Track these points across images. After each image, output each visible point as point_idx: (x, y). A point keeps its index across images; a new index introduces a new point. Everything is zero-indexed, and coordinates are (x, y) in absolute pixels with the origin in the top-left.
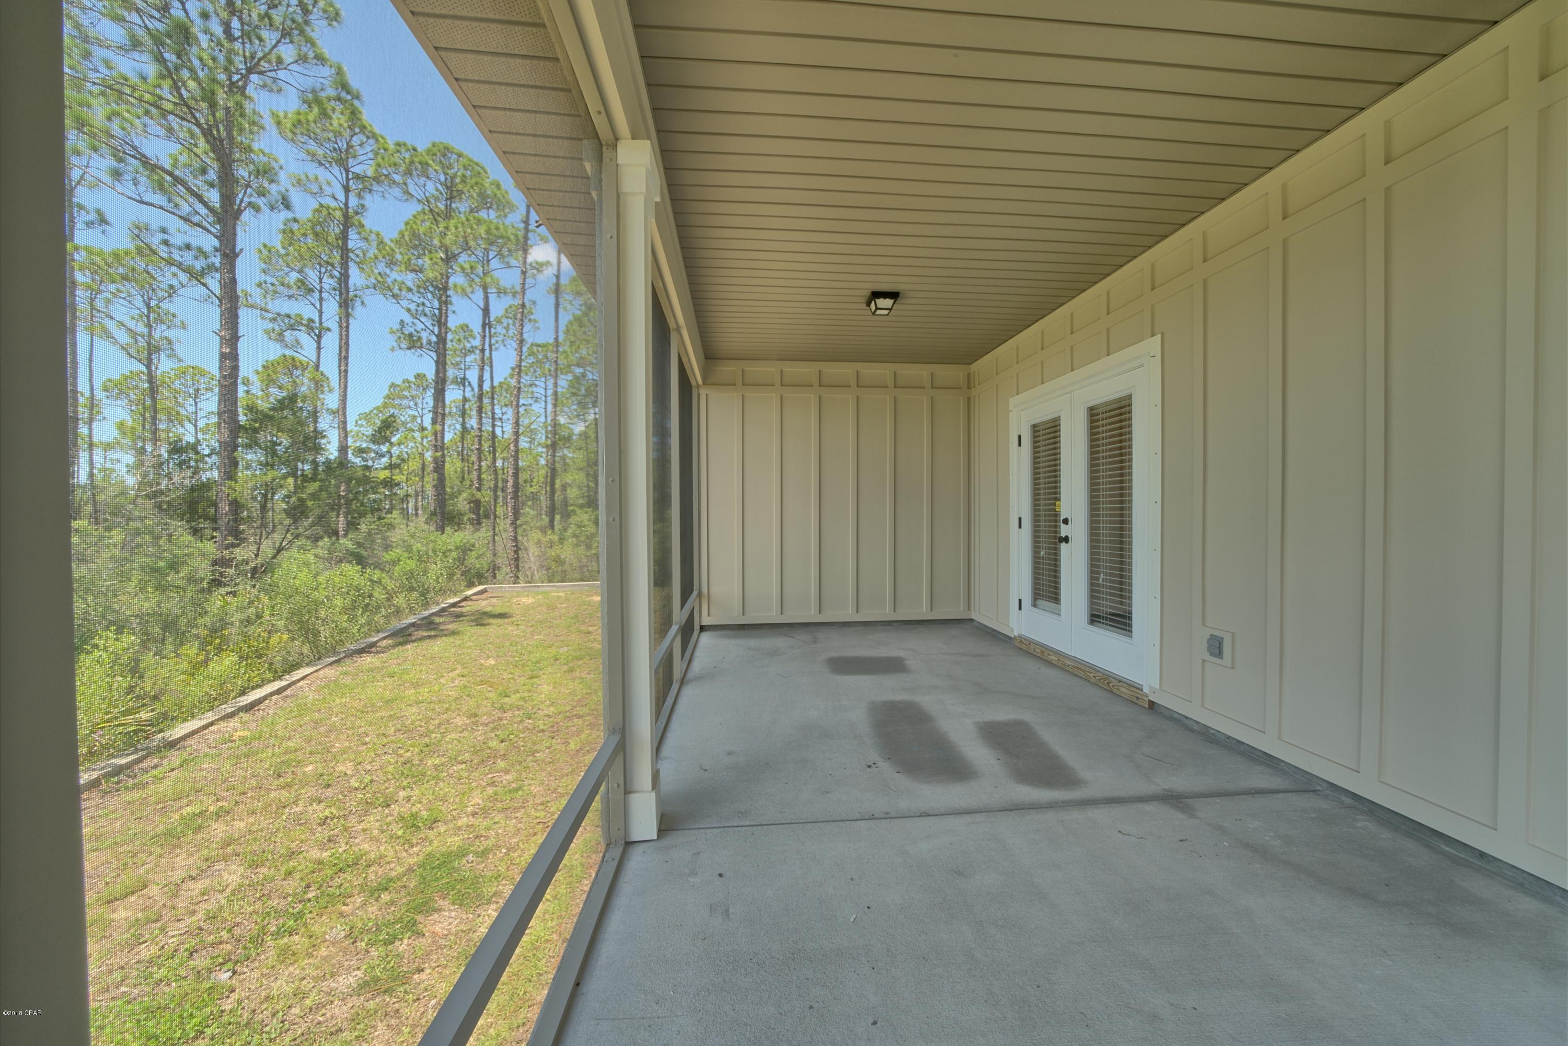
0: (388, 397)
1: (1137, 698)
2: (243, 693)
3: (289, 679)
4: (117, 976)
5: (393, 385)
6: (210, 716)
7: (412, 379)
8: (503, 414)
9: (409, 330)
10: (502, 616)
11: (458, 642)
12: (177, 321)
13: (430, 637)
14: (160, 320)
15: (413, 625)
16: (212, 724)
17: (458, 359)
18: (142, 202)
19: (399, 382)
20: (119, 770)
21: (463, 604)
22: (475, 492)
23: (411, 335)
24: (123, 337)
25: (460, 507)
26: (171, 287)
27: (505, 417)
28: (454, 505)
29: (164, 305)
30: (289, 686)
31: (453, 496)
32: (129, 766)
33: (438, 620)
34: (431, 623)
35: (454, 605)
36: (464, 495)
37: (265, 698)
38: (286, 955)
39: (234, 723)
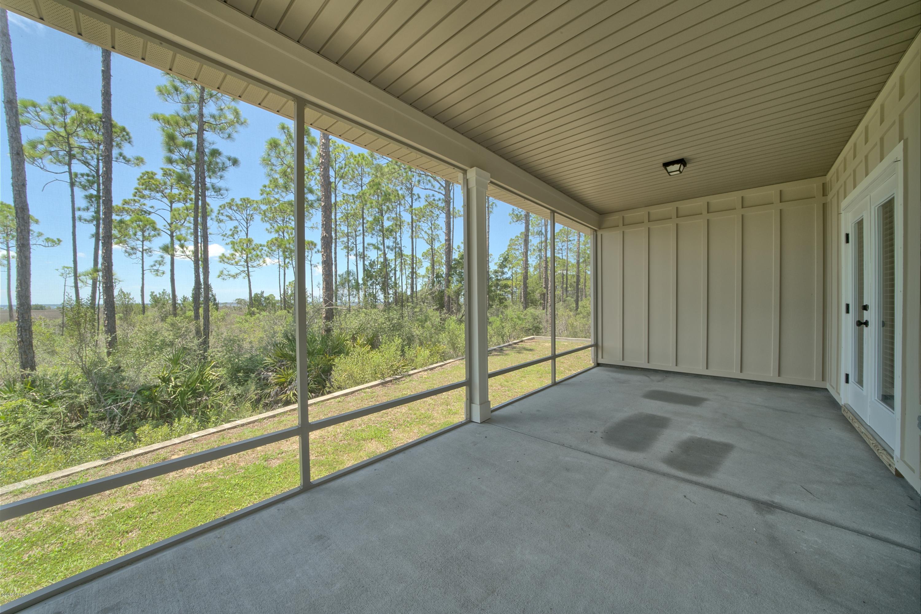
0: (509, 246)
1: (890, 465)
2: (432, 364)
3: (445, 362)
4: (377, 422)
5: (511, 240)
6: (421, 369)
7: (519, 235)
8: (562, 246)
9: (516, 212)
10: (531, 350)
11: (505, 359)
12: (440, 227)
13: (497, 355)
14: (435, 228)
15: (495, 349)
16: (420, 372)
17: (539, 222)
18: (425, 189)
19: (514, 238)
20: (397, 379)
21: (520, 343)
22: (543, 289)
23: (517, 215)
24: (426, 237)
25: (536, 297)
26: (438, 215)
27: (563, 248)
28: (533, 296)
29: (436, 222)
30: (445, 364)
31: (533, 292)
32: (399, 378)
33: (505, 349)
34: (502, 350)
35: (515, 343)
36: (538, 291)
37: (436, 367)
38: (404, 431)
39: (426, 373)
